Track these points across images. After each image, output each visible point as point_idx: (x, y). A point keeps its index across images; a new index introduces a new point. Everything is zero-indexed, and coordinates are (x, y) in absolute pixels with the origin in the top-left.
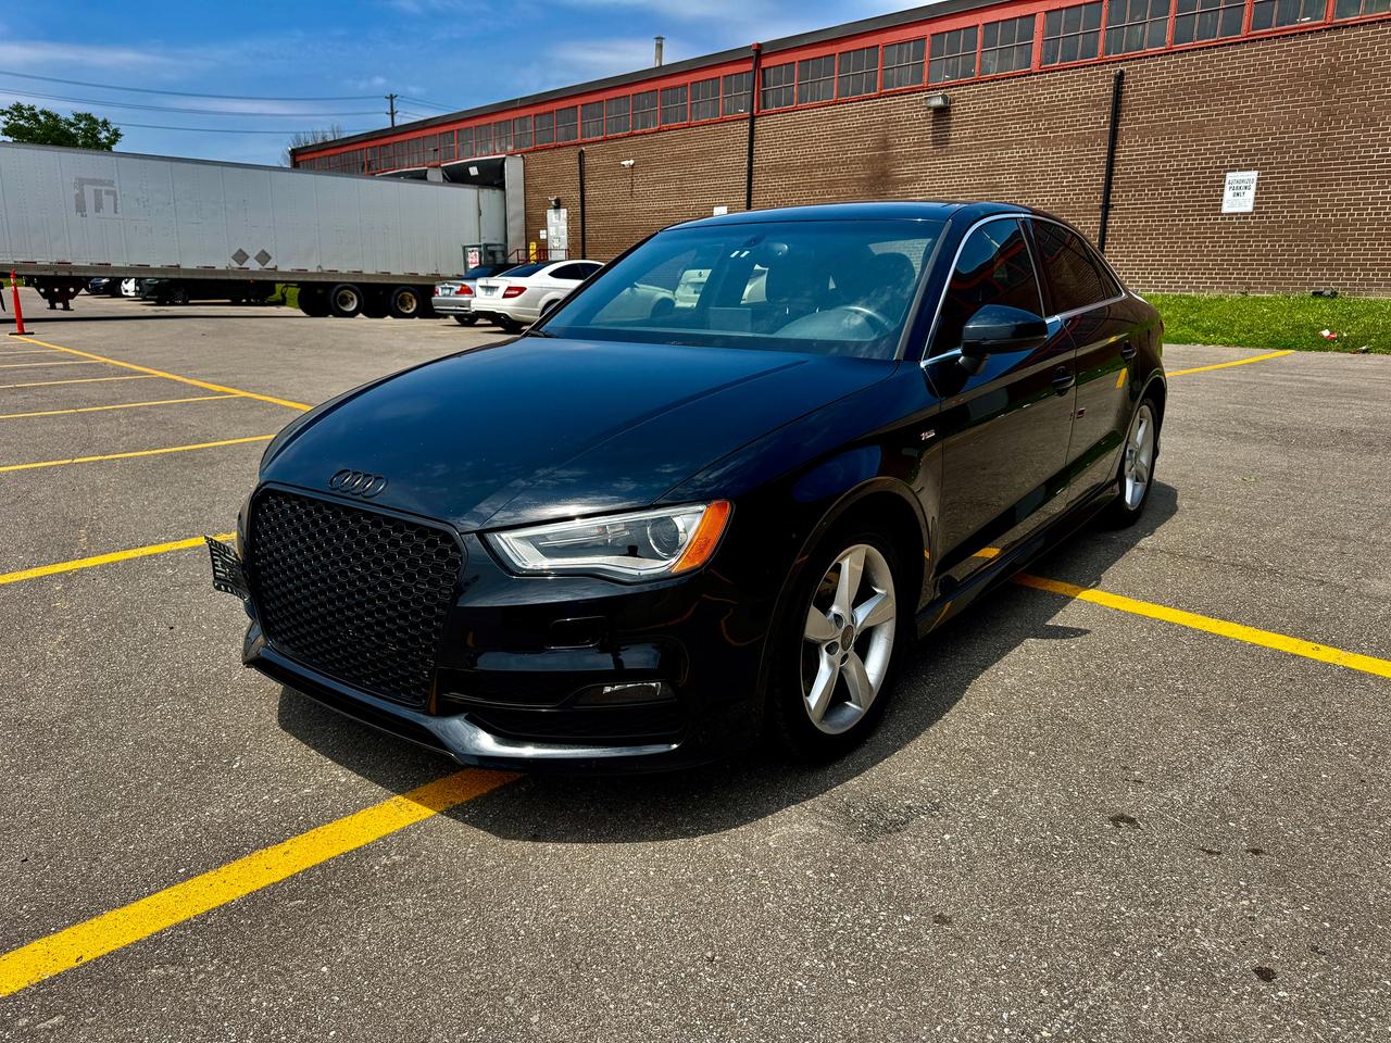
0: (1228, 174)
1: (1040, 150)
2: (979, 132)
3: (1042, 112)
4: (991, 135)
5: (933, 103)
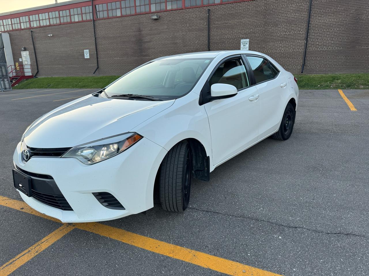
0: (241, 40)
1: (188, 33)
2: (169, 27)
3: (187, 21)
4: (172, 28)
5: (153, 17)
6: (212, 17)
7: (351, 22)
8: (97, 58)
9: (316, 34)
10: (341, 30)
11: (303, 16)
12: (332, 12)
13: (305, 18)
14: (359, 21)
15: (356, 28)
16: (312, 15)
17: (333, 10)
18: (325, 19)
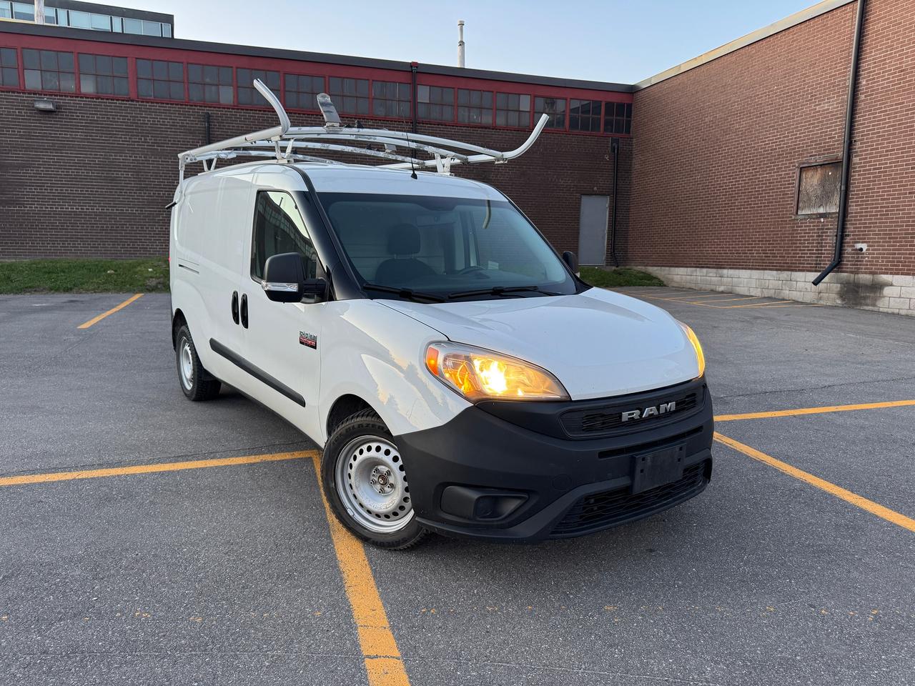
2: (91, 136)
3: (148, 130)
4: (103, 140)
5: (41, 106)
6: (217, 132)
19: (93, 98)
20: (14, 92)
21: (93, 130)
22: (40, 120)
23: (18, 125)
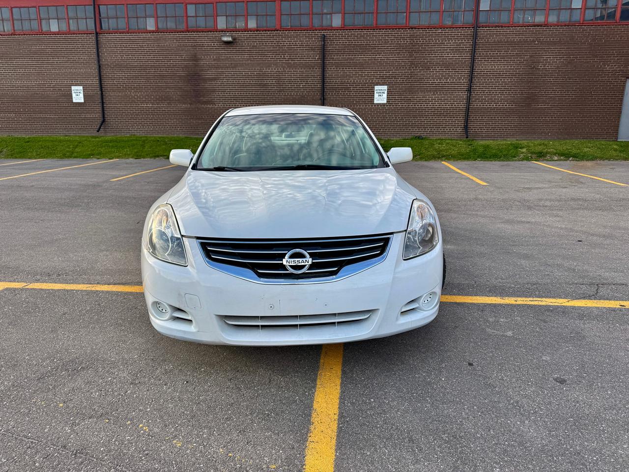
0: (376, 87)
1: (287, 69)
2: (253, 57)
3: (286, 50)
4: (259, 59)
5: (225, 39)
6: (329, 48)
7: (526, 71)
8: (103, 103)
9: (481, 84)
10: (513, 82)
11: (464, 59)
12: (502, 56)
13: (467, 61)
14: (535, 71)
15: (531, 80)
16: (477, 59)
17: (503, 54)
18: (492, 65)
19: (254, 31)
20: (211, 32)
21: (254, 52)
22: (225, 48)
23: (213, 53)
